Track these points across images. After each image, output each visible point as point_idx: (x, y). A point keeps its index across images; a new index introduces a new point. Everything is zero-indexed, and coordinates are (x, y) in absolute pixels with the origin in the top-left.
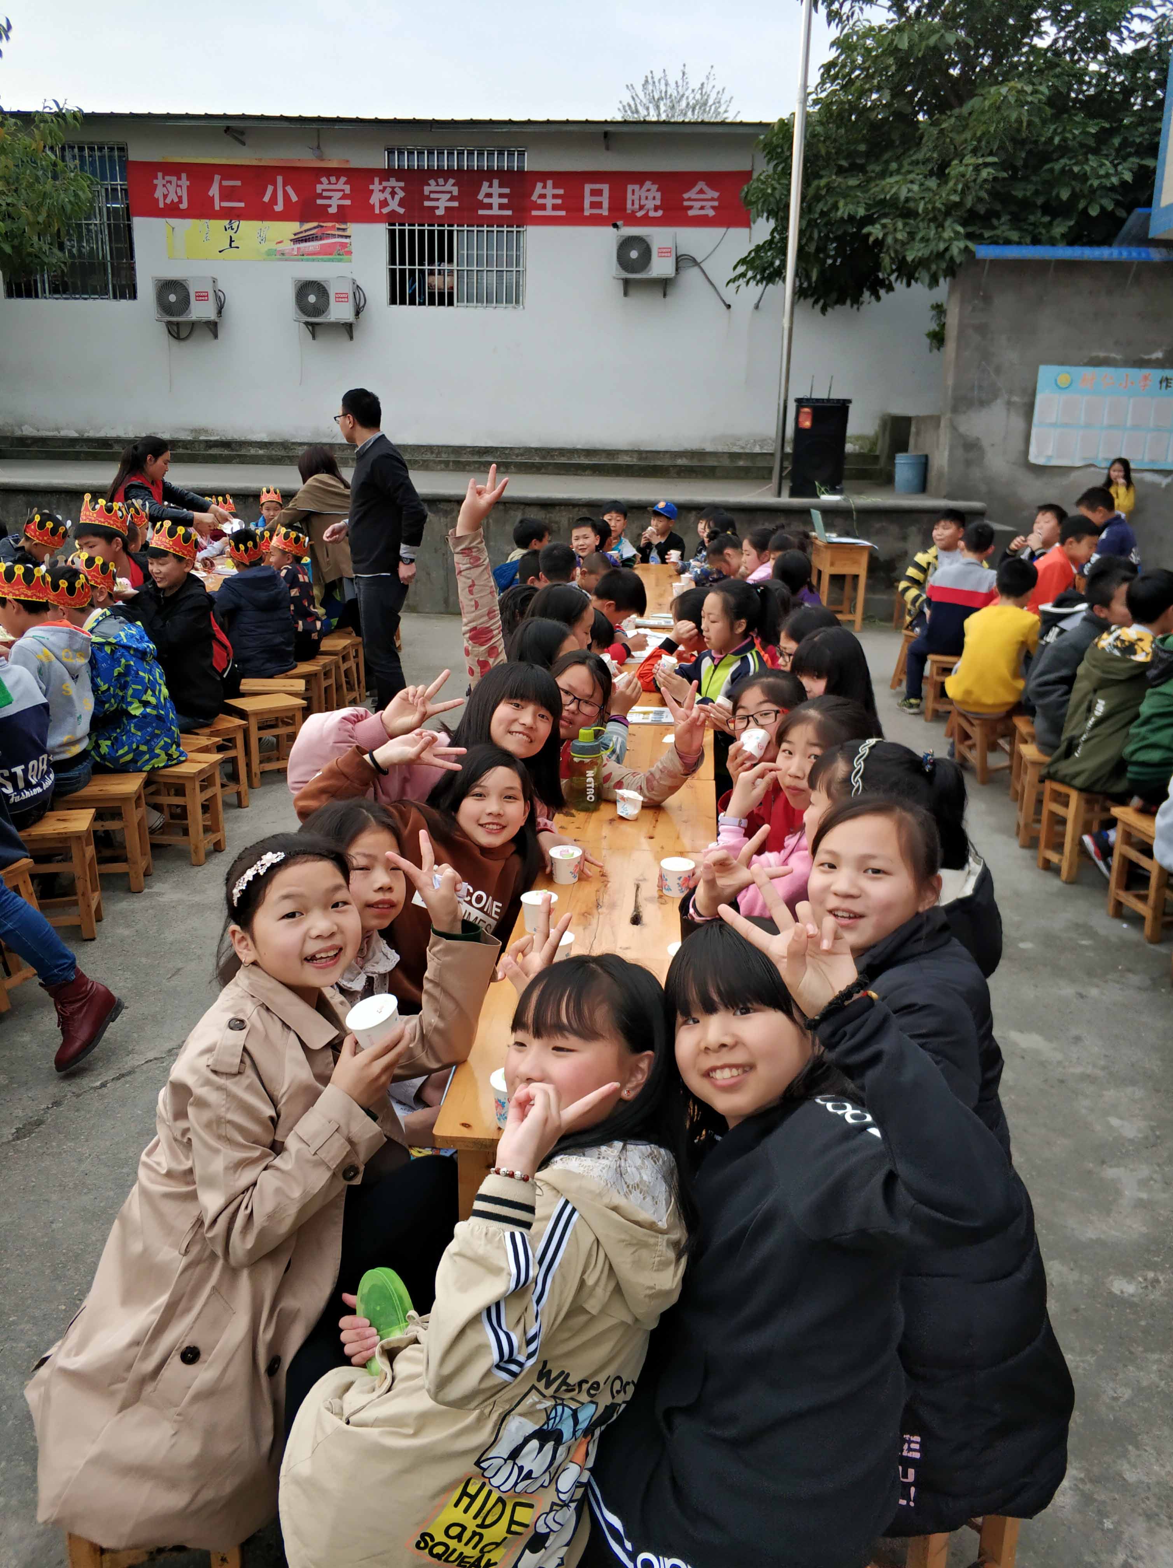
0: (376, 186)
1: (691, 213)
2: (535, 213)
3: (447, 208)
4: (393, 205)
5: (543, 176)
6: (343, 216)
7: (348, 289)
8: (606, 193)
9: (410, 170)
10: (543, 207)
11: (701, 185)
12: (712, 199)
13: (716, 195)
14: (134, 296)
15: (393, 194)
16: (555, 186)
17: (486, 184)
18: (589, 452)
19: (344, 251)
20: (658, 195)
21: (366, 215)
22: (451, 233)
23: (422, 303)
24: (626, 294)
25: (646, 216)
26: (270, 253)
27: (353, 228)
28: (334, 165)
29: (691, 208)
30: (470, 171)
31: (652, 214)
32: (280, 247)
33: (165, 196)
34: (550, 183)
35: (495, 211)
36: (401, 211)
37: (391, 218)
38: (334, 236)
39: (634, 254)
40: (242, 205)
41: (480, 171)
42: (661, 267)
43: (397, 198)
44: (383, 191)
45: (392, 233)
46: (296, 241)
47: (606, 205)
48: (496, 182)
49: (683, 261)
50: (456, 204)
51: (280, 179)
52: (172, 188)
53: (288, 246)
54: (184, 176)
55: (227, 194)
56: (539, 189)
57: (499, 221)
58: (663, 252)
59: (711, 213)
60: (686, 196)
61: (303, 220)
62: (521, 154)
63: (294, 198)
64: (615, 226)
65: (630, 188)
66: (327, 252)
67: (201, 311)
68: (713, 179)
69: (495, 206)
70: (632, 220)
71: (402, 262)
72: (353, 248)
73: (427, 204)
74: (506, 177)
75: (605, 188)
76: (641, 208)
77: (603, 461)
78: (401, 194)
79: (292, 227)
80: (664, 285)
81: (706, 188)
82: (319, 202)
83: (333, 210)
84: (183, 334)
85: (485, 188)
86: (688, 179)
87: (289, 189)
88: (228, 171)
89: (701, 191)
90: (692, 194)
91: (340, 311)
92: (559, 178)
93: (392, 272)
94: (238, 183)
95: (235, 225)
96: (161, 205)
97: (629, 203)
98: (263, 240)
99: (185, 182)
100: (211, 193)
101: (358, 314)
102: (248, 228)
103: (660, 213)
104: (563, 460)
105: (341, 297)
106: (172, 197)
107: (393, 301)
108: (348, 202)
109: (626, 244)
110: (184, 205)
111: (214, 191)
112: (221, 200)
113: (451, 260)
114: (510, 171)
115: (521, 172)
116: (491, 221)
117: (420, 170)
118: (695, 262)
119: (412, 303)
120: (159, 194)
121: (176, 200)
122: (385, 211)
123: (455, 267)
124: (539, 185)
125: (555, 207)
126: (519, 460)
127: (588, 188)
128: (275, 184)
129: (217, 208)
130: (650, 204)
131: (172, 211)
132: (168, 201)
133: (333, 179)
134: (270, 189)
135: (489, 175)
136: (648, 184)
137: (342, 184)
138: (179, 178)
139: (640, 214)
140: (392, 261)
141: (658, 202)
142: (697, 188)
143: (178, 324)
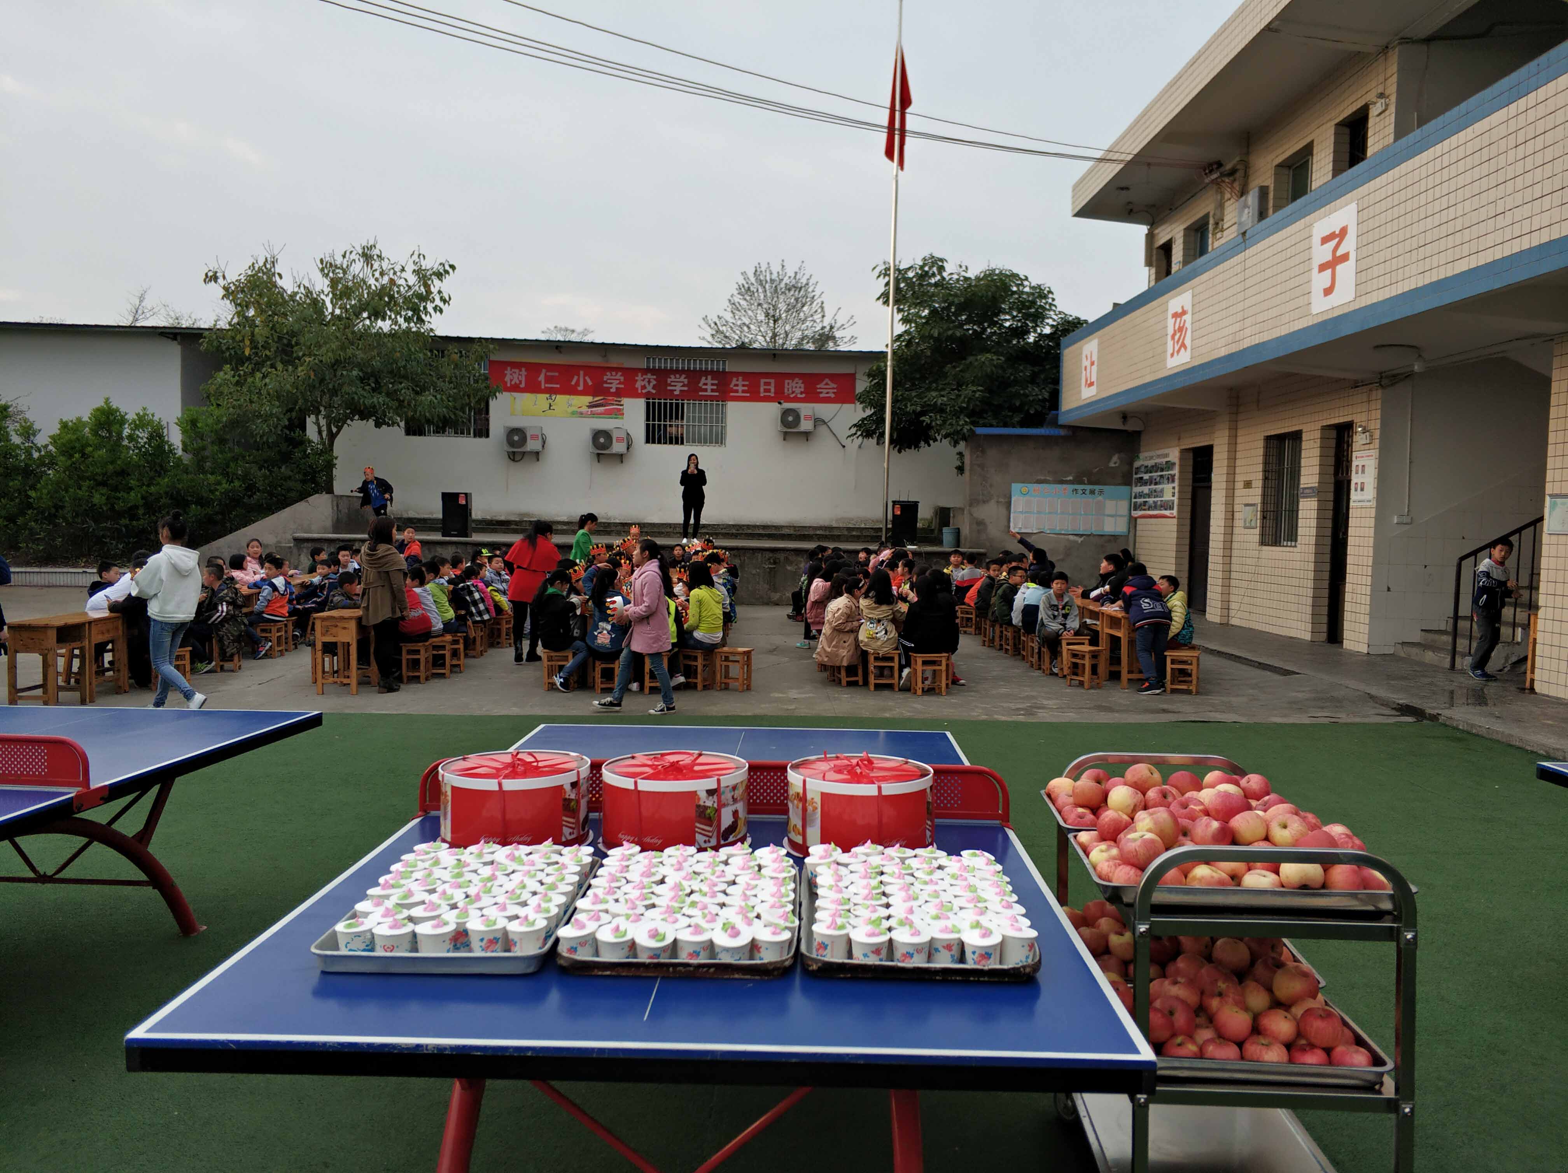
0: (639, 377)
1: (821, 395)
2: (732, 394)
3: (681, 391)
4: (649, 388)
5: (737, 374)
6: (619, 394)
7: (624, 436)
8: (773, 385)
9: (660, 369)
10: (737, 391)
11: (827, 380)
12: (833, 388)
13: (835, 386)
14: (487, 436)
15: (649, 382)
16: (743, 380)
17: (704, 378)
18: (765, 527)
19: (619, 413)
20: (803, 386)
21: (634, 394)
22: (683, 404)
23: (665, 443)
24: (784, 439)
25: (796, 397)
26: (573, 413)
27: (626, 401)
28: (615, 366)
29: (821, 393)
30: (695, 370)
31: (799, 396)
32: (579, 410)
33: (511, 380)
34: (740, 378)
35: (709, 393)
36: (654, 391)
37: (647, 396)
38: (613, 404)
39: (790, 419)
40: (558, 386)
41: (701, 370)
42: (806, 425)
43: (652, 384)
44: (643, 380)
45: (648, 404)
46: (589, 407)
47: (773, 390)
48: (709, 377)
49: (818, 422)
50: (686, 389)
51: (582, 373)
52: (516, 376)
53: (585, 409)
54: (523, 369)
55: (548, 380)
56: (734, 381)
57: (711, 398)
58: (807, 418)
59: (833, 396)
60: (818, 386)
61: (594, 396)
62: (724, 362)
63: (590, 383)
64: (780, 403)
65: (786, 381)
66: (609, 414)
67: (532, 445)
68: (833, 377)
69: (709, 390)
70: (789, 399)
71: (654, 420)
72: (624, 412)
73: (669, 388)
74: (715, 374)
75: (772, 381)
76: (793, 392)
77: (774, 532)
78: (654, 382)
79: (588, 399)
80: (807, 435)
81: (829, 382)
82: (605, 385)
83: (613, 390)
84: (517, 458)
85: (703, 380)
86: (820, 377)
87: (587, 378)
88: (550, 367)
89: (827, 384)
90: (821, 385)
91: (618, 447)
92: (746, 375)
93: (648, 426)
94: (557, 374)
95: (553, 397)
96: (509, 385)
97: (786, 390)
98: (570, 405)
99: (524, 372)
100: (540, 379)
101: (628, 448)
102: (561, 400)
103: (803, 396)
104: (750, 531)
105: (619, 440)
106: (516, 381)
107: (647, 441)
108: (622, 386)
109: (786, 413)
110: (523, 385)
111: (542, 378)
112: (546, 383)
113: (682, 418)
114: (718, 371)
115: (724, 372)
116: (706, 398)
117: (665, 369)
118: (824, 422)
119: (659, 442)
120: (507, 379)
121: (518, 382)
122: (644, 391)
123: (685, 422)
124: (735, 379)
125: (743, 391)
126: (724, 531)
127: (763, 381)
128: (579, 375)
129: (543, 387)
130: (798, 391)
131: (515, 388)
132: (513, 383)
133: (614, 373)
134: (576, 378)
135: (706, 373)
136: (797, 380)
137: (619, 376)
138: (521, 371)
139: (792, 396)
140: (648, 419)
141: (802, 390)
142: (824, 382)
143: (514, 453)
